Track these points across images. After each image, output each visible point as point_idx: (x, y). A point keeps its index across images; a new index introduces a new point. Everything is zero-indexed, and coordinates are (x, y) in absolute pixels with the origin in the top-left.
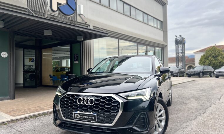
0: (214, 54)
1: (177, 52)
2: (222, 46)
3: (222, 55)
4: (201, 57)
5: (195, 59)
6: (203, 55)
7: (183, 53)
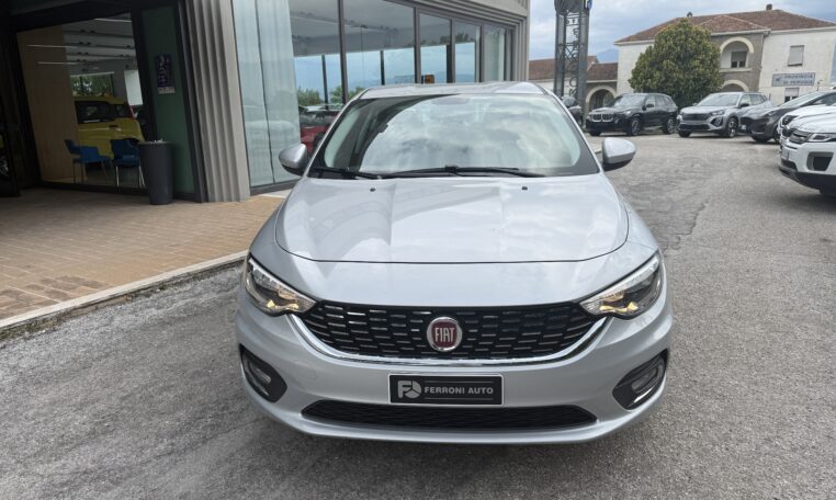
0: (682, 47)
1: (561, 41)
2: (712, 17)
3: (705, 50)
4: (640, 58)
5: (619, 65)
6: (647, 51)
7: (581, 43)
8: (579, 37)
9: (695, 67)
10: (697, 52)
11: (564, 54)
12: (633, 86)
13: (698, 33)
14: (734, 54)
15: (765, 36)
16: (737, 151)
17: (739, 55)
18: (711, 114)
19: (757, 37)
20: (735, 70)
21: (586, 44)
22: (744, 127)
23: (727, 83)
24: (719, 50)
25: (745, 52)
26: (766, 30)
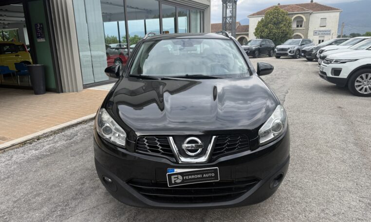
0: (276, 19)
1: (224, 16)
2: (288, 5)
3: (286, 20)
4: (258, 23)
5: (250, 27)
6: (261, 20)
7: (233, 17)
8: (232, 14)
9: (282, 27)
10: (283, 21)
11: (226, 22)
12: (256, 35)
13: (283, 12)
14: (297, 21)
15: (310, 14)
16: (300, 65)
17: (300, 23)
18: (289, 48)
19: (307, 14)
20: (298, 28)
21: (235, 17)
22: (303, 54)
23: (295, 34)
24: (291, 20)
25: (302, 21)
26: (311, 11)
